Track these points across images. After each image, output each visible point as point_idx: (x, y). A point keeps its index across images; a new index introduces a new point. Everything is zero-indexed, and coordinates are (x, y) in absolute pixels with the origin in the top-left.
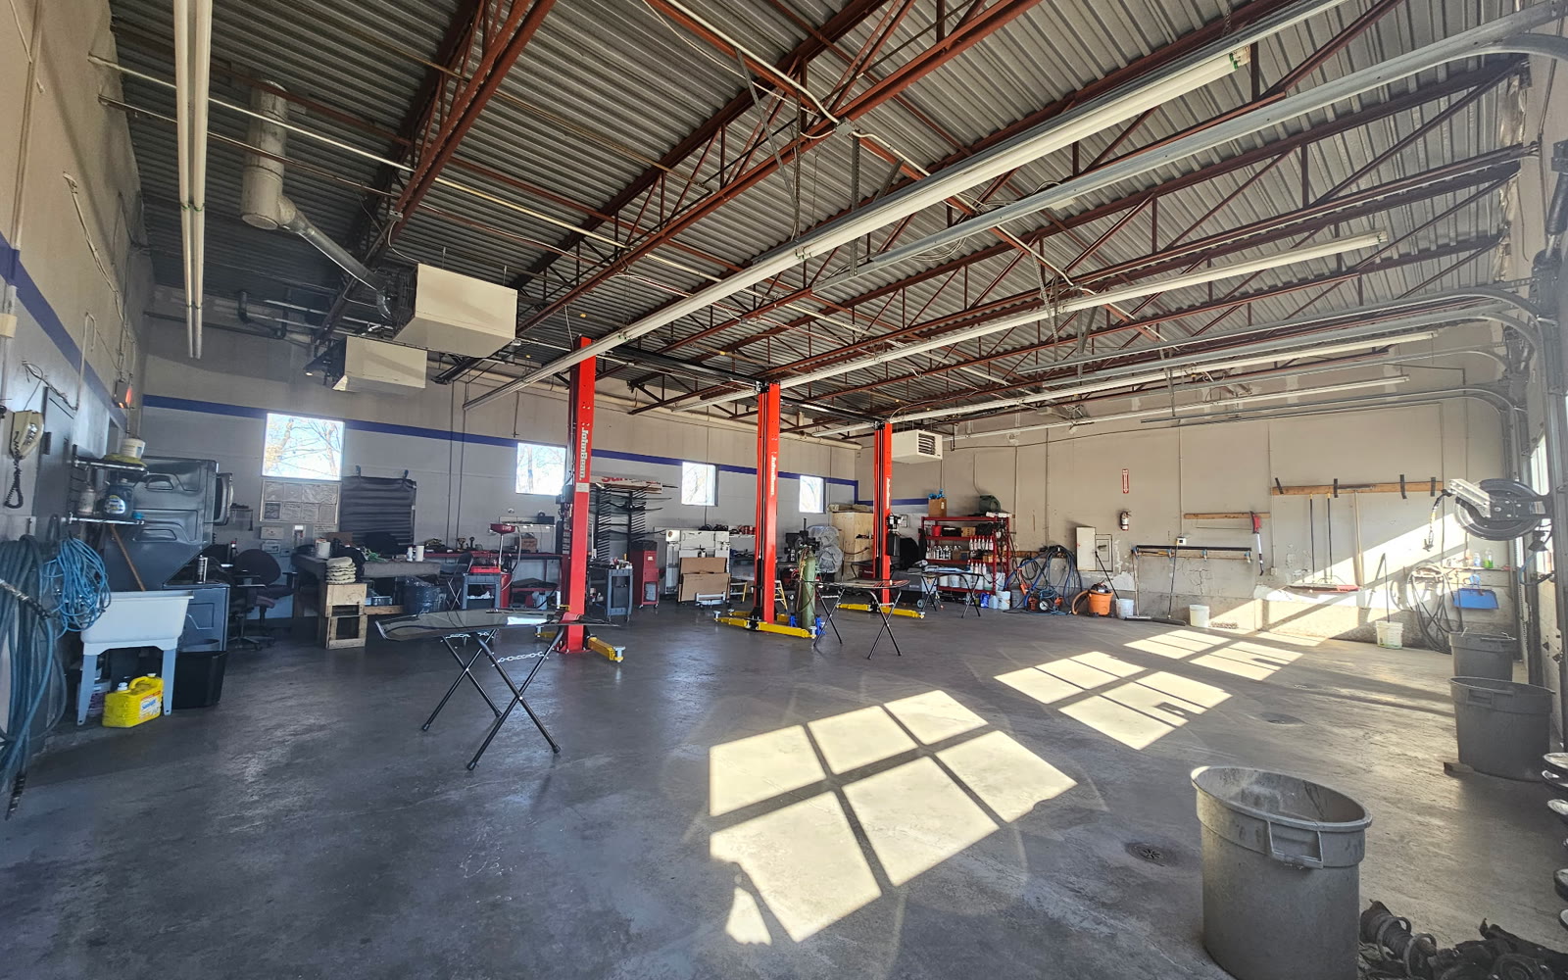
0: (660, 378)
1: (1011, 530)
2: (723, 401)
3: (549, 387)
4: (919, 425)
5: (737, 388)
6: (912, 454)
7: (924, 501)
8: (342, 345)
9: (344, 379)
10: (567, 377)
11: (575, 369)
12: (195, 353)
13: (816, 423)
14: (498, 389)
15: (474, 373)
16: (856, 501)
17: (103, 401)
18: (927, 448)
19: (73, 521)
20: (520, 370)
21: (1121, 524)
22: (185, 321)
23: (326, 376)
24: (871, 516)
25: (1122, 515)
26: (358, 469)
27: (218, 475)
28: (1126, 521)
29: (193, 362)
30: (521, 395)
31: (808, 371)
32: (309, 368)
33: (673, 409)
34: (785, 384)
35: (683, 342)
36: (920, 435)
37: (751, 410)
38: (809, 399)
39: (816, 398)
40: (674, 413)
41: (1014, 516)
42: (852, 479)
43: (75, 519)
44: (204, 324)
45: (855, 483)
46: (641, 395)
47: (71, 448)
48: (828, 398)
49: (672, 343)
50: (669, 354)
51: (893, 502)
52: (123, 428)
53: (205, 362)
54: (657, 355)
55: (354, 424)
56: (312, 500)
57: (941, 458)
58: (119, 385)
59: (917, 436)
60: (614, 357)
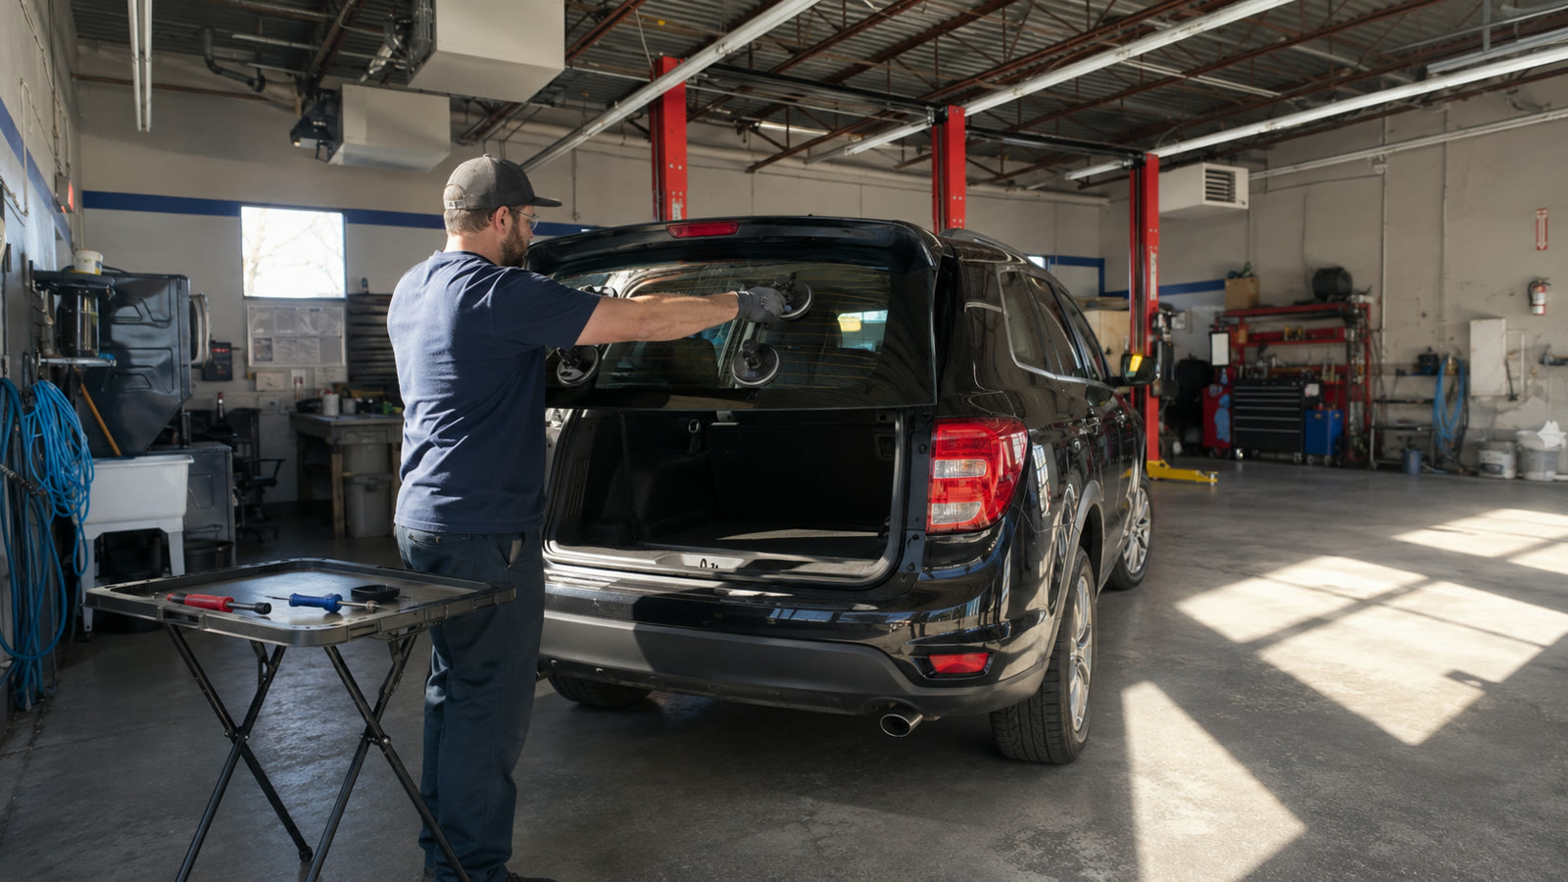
0: (784, 110)
1: (1373, 326)
2: (882, 141)
3: (619, 140)
4: (1209, 154)
5: (900, 121)
6: (1191, 203)
7: (1217, 285)
8: (336, 98)
9: (342, 149)
10: (644, 122)
11: (656, 106)
12: (144, 126)
13: (1033, 167)
14: (547, 151)
15: (513, 125)
16: (1102, 293)
17: (46, 201)
18: (1221, 188)
19: (42, 363)
20: (574, 115)
21: (1532, 304)
22: (131, 83)
23: (318, 145)
24: (1127, 315)
25: (1534, 285)
26: (365, 282)
27: (191, 297)
28: (1541, 298)
29: (142, 138)
30: (578, 153)
31: (1012, 82)
32: (295, 135)
33: (806, 161)
34: (974, 108)
35: (814, 50)
36: (1208, 171)
37: (924, 153)
38: (1017, 130)
39: (1027, 125)
40: (809, 166)
41: (1380, 302)
42: (1094, 254)
43: (44, 360)
44: (154, 86)
45: (1099, 263)
46: (754, 140)
47: (28, 264)
48: (1051, 123)
49: (798, 54)
50: (790, 72)
51: (1161, 291)
52: (70, 238)
53: (158, 138)
54: (775, 74)
55: (353, 217)
56: (311, 332)
57: (1246, 205)
58: (59, 179)
59: (1204, 174)
60: (709, 84)
